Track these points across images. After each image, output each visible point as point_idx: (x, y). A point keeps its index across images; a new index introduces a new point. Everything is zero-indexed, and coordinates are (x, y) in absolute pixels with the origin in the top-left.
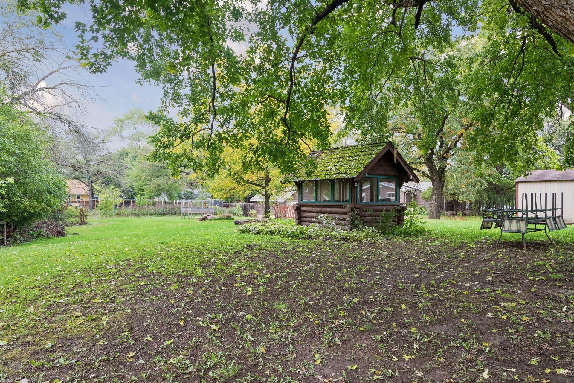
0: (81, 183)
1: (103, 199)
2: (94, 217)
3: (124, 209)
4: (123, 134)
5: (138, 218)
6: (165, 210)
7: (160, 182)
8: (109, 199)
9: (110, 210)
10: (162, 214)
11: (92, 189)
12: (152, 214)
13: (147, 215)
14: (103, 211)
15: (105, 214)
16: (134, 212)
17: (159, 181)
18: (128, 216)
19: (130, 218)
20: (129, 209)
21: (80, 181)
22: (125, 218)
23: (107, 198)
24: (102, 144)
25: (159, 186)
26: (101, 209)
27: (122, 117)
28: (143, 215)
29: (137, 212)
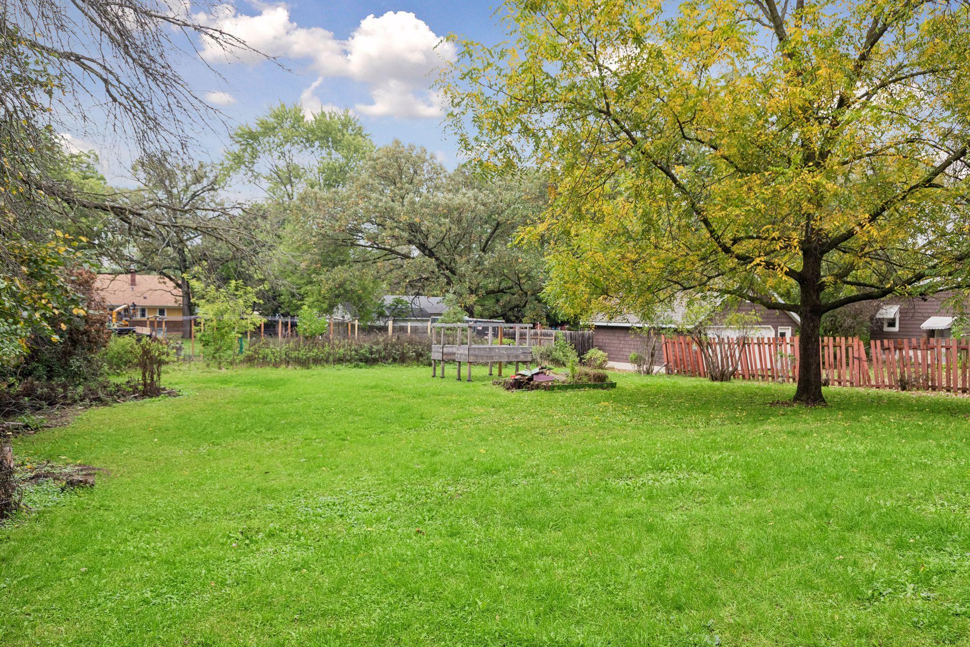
0: (167, 280)
1: (211, 316)
2: (185, 367)
3: (267, 344)
4: (255, 168)
5: (305, 372)
6: (375, 348)
7: (346, 275)
8: (226, 317)
9: (229, 348)
10: (370, 361)
11: (188, 293)
12: (340, 360)
13: (327, 361)
14: (211, 349)
15: (215, 359)
16: (294, 354)
17: (340, 273)
18: (276, 365)
19: (283, 372)
20: (279, 345)
21: (164, 274)
22: (270, 373)
23: (222, 313)
24: (212, 193)
25: (341, 285)
26: (206, 344)
27: (255, 128)
28: (317, 361)
29: (302, 354)
